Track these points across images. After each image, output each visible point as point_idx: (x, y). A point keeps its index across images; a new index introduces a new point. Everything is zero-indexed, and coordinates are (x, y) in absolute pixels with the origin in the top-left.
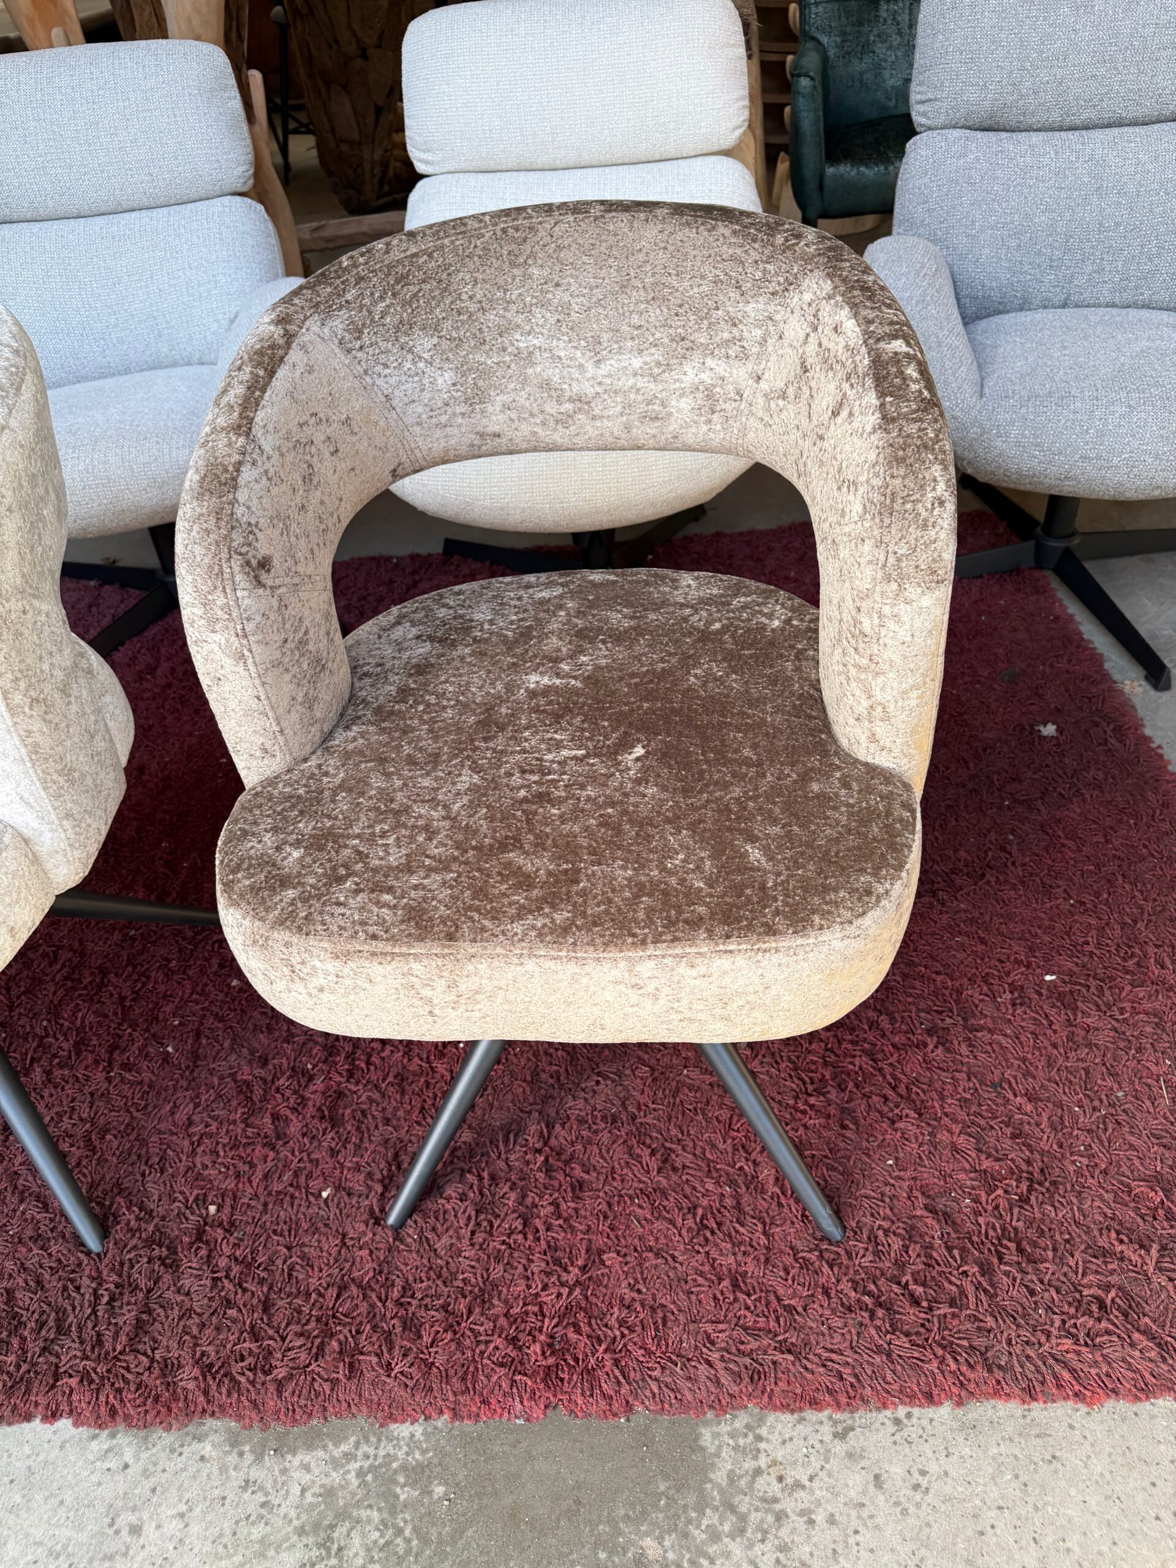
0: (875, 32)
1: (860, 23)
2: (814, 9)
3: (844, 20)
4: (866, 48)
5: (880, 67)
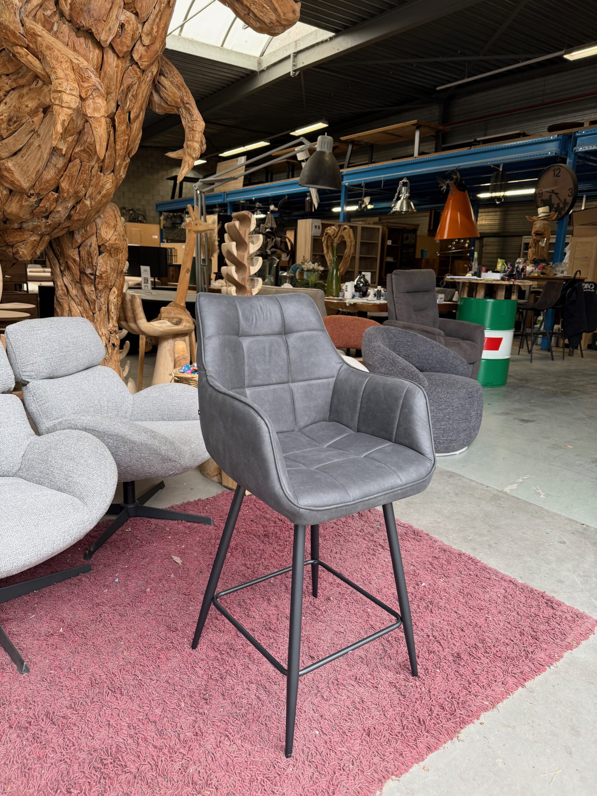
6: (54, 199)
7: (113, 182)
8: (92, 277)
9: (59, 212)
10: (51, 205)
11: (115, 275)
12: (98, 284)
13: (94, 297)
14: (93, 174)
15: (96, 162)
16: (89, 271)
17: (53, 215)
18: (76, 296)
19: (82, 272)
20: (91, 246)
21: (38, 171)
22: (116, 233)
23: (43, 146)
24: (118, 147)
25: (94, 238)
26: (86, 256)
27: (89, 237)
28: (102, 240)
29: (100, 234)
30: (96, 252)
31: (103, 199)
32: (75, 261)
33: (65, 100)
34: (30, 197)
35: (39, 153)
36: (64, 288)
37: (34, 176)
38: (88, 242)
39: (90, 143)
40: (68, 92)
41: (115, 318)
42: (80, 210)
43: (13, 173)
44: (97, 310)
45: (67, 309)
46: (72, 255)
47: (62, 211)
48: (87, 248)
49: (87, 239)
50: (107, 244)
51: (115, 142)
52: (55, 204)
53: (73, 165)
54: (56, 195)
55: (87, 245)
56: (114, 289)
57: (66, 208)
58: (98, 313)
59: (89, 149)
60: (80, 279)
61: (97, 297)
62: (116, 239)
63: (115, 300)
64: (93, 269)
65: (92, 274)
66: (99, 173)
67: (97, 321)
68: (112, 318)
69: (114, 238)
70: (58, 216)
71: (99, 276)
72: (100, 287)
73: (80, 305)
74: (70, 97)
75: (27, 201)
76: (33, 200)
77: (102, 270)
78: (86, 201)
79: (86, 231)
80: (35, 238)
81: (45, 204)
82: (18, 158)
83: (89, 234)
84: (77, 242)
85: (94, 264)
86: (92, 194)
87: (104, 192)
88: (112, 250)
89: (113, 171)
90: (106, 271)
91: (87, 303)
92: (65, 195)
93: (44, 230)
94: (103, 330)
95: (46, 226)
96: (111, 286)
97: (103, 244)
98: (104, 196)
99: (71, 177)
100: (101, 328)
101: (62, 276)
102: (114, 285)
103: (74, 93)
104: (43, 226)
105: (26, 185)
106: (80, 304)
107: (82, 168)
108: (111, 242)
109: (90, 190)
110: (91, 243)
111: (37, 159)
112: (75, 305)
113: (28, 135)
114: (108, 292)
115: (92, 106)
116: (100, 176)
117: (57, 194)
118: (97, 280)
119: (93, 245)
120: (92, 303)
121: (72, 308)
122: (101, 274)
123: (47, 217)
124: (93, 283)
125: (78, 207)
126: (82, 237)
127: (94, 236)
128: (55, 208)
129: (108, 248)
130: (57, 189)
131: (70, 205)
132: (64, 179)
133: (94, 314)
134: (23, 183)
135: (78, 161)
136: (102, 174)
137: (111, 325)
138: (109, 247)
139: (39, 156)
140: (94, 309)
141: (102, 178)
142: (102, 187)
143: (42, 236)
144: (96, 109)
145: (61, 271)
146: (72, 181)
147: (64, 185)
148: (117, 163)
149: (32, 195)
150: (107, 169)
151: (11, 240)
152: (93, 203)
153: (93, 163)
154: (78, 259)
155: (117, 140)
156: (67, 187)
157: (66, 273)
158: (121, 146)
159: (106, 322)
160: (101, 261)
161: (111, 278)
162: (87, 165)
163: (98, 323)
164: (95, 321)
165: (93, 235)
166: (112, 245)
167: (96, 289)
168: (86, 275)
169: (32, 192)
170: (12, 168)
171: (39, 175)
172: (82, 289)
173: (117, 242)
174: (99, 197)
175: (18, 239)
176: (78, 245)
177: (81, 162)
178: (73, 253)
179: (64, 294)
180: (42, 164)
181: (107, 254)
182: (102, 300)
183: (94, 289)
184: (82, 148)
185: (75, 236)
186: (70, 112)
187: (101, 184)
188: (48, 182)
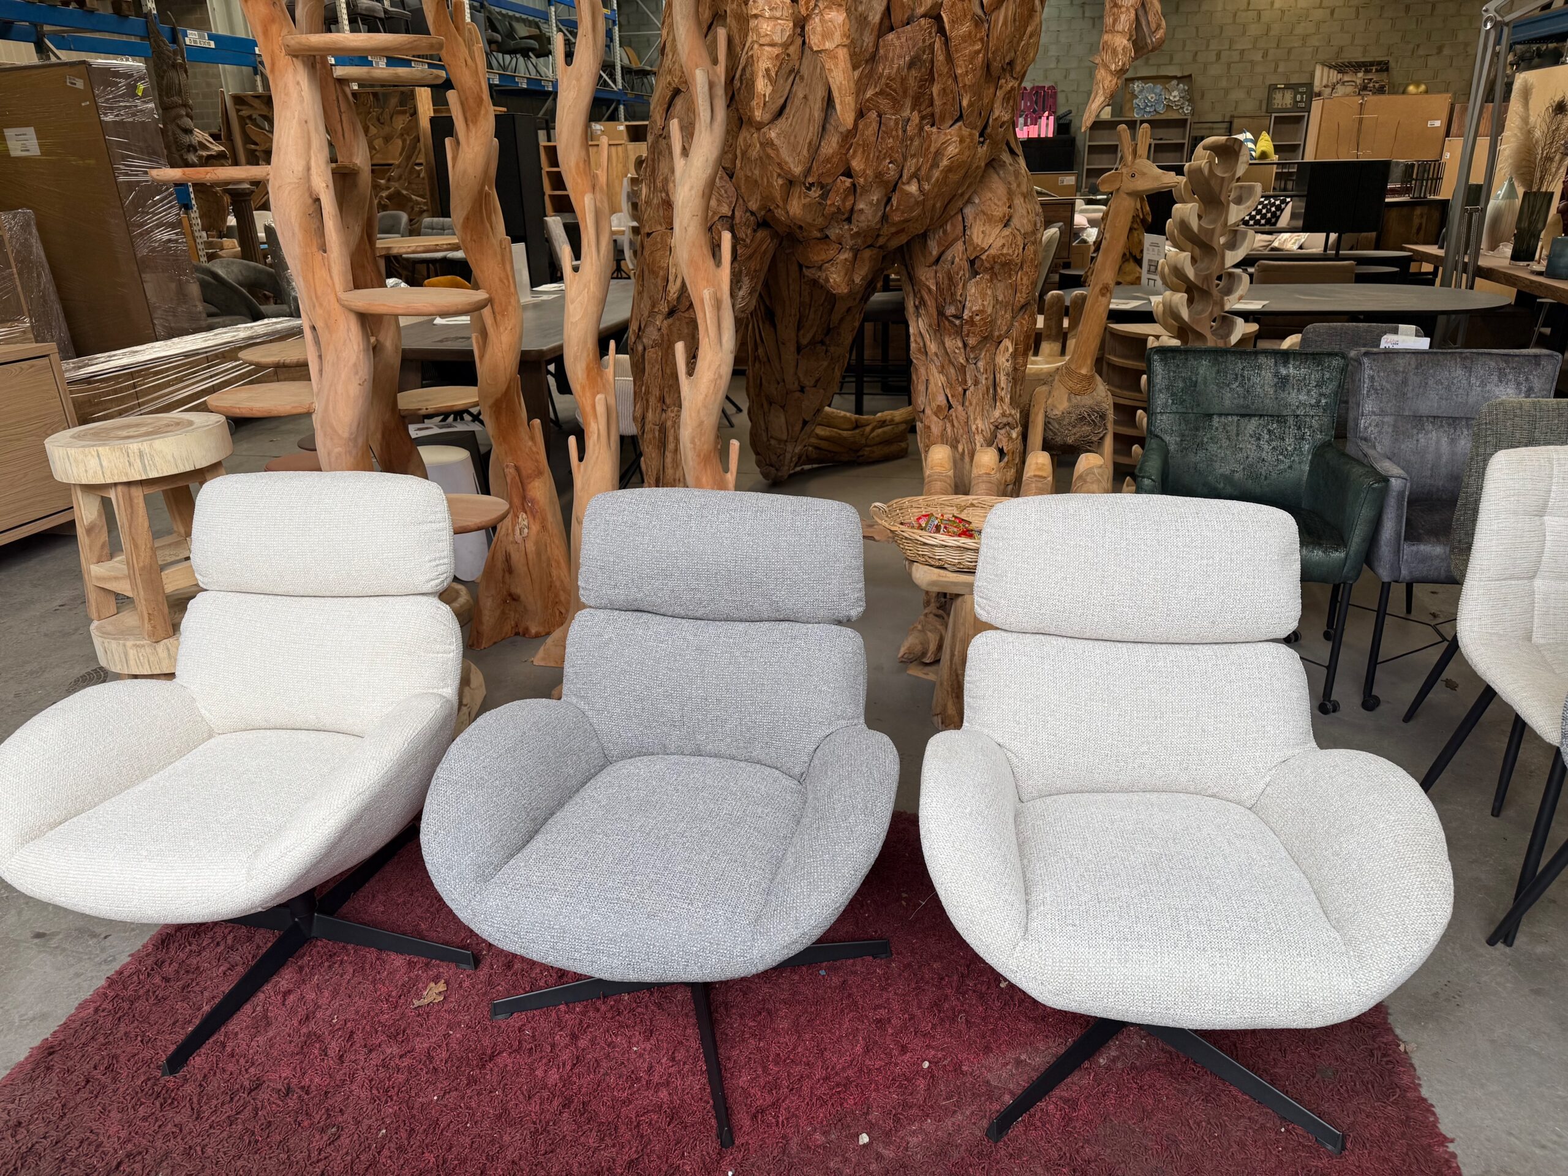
0: (1208, 436)
1: (1197, 429)
2: (1159, 417)
3: (1183, 426)
4: (1201, 445)
5: (1212, 460)
6: (845, 191)
7: (961, 141)
8: (957, 322)
9: (861, 211)
10: (844, 200)
11: (1008, 316)
12: (968, 335)
13: (962, 360)
14: (909, 133)
15: (912, 110)
16: (951, 310)
17: (855, 216)
18: (936, 354)
19: (941, 313)
20: (953, 263)
21: (810, 143)
22: (1007, 232)
23: (811, 97)
24: (959, 71)
25: (959, 246)
26: (946, 282)
27: (951, 245)
28: (975, 248)
29: (970, 236)
30: (961, 273)
31: (950, 176)
32: (930, 290)
33: (762, 31)
34: (809, 189)
35: (808, 110)
36: (919, 340)
37: (805, 152)
38: (948, 255)
39: (889, 77)
40: (767, 15)
41: (1007, 400)
42: (899, 204)
43: (777, 150)
44: (969, 382)
45: (924, 378)
46: (923, 279)
47: (867, 207)
48: (947, 266)
49: (947, 248)
50: (984, 257)
51: (949, 59)
52: (851, 198)
53: (866, 124)
54: (848, 182)
55: (946, 259)
56: (1007, 343)
57: (871, 203)
58: (972, 388)
59: (890, 88)
60: (939, 325)
61: (967, 360)
62: (1004, 245)
63: (1008, 364)
64: (957, 309)
65: (956, 317)
66: (927, 128)
67: (971, 404)
68: (1002, 400)
69: (999, 243)
70: (863, 218)
71: (967, 322)
72: (972, 341)
73: (941, 372)
74: (772, 23)
75: (806, 196)
76: (815, 193)
77: (974, 308)
78: (907, 188)
79: (945, 232)
80: (846, 255)
81: (835, 200)
82: (782, 123)
83: (950, 238)
84: (931, 253)
85: (959, 298)
86: (919, 169)
87: (945, 162)
88: (997, 267)
89: (960, 118)
90: (981, 312)
91: (952, 371)
92: (862, 180)
93: (851, 243)
94: (979, 422)
95: (853, 237)
96: (998, 337)
97: (977, 257)
98: (949, 169)
99: (866, 146)
100: (975, 419)
101: (917, 317)
102: (1007, 335)
103: (778, 14)
104: (847, 235)
105: (797, 170)
106: (942, 370)
107: (883, 128)
108: (992, 251)
109: (911, 165)
110: (954, 257)
111: (806, 121)
112: (935, 371)
113: (787, 79)
114: (993, 348)
115: (819, 29)
116: (929, 135)
117: (850, 180)
118: (966, 328)
119: (957, 259)
120: (962, 370)
121: (931, 378)
122: (971, 317)
123: (849, 220)
124: (958, 332)
125: (894, 201)
126: (939, 244)
127: (960, 243)
128: (854, 204)
129: (988, 265)
130: (848, 173)
131: (875, 198)
132: (855, 152)
133: (965, 391)
134: (792, 166)
135: (873, 115)
136: (934, 129)
137: (997, 413)
138: (989, 262)
139: (807, 116)
140: (965, 382)
141: (934, 137)
142: (938, 153)
143: (856, 253)
144: (827, 35)
145: (917, 307)
146: (869, 154)
147: (857, 164)
148: (965, 103)
149: (812, 185)
150: (943, 119)
151: (815, 258)
152: (926, 187)
153: (906, 113)
154: (934, 288)
155: (956, 56)
156: (862, 167)
157: (922, 311)
158: (966, 67)
159: (987, 407)
160: (973, 291)
161: (999, 322)
162: (891, 118)
163: (971, 409)
164: (967, 404)
165: (956, 240)
166: (994, 257)
167: (965, 345)
168: (947, 318)
169: (810, 180)
170: (776, 142)
171: (814, 149)
172: (944, 344)
173: (1005, 251)
174: (936, 174)
175: (823, 257)
176: (932, 259)
177: (880, 116)
178: (928, 277)
179: (919, 350)
180: (814, 129)
181: (987, 277)
182: (981, 364)
183: (960, 344)
184: (877, 90)
185: (929, 242)
186: (776, 51)
187: (933, 149)
188: (828, 160)
